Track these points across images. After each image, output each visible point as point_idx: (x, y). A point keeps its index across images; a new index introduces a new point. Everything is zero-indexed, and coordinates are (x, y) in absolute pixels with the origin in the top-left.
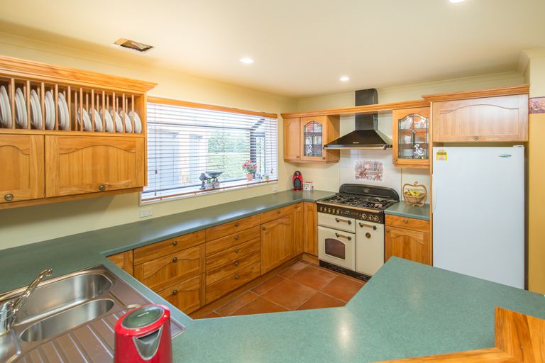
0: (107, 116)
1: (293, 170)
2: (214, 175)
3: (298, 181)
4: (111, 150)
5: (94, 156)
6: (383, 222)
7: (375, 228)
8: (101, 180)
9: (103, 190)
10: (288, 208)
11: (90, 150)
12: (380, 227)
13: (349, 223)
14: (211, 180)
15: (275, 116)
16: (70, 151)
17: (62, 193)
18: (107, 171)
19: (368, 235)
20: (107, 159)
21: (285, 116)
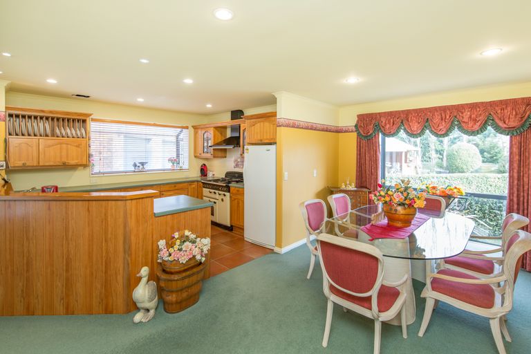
0: (68, 131)
1: (201, 162)
2: (143, 164)
3: (204, 171)
4: (69, 146)
5: (61, 149)
6: (229, 192)
7: (224, 195)
8: (64, 160)
9: (64, 164)
10: (185, 184)
11: (59, 146)
12: (228, 194)
13: (215, 193)
14: (140, 167)
15: (187, 128)
16: (49, 146)
17: (47, 164)
18: (67, 156)
19: (222, 200)
20: (67, 150)
21: (195, 128)
